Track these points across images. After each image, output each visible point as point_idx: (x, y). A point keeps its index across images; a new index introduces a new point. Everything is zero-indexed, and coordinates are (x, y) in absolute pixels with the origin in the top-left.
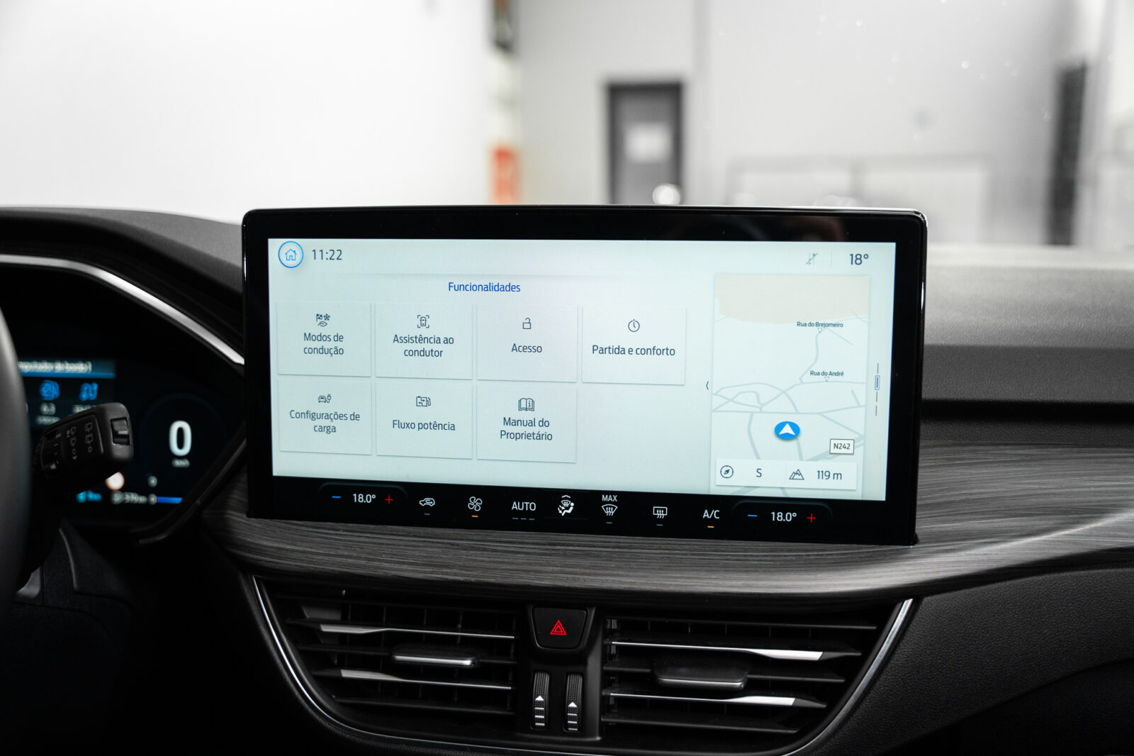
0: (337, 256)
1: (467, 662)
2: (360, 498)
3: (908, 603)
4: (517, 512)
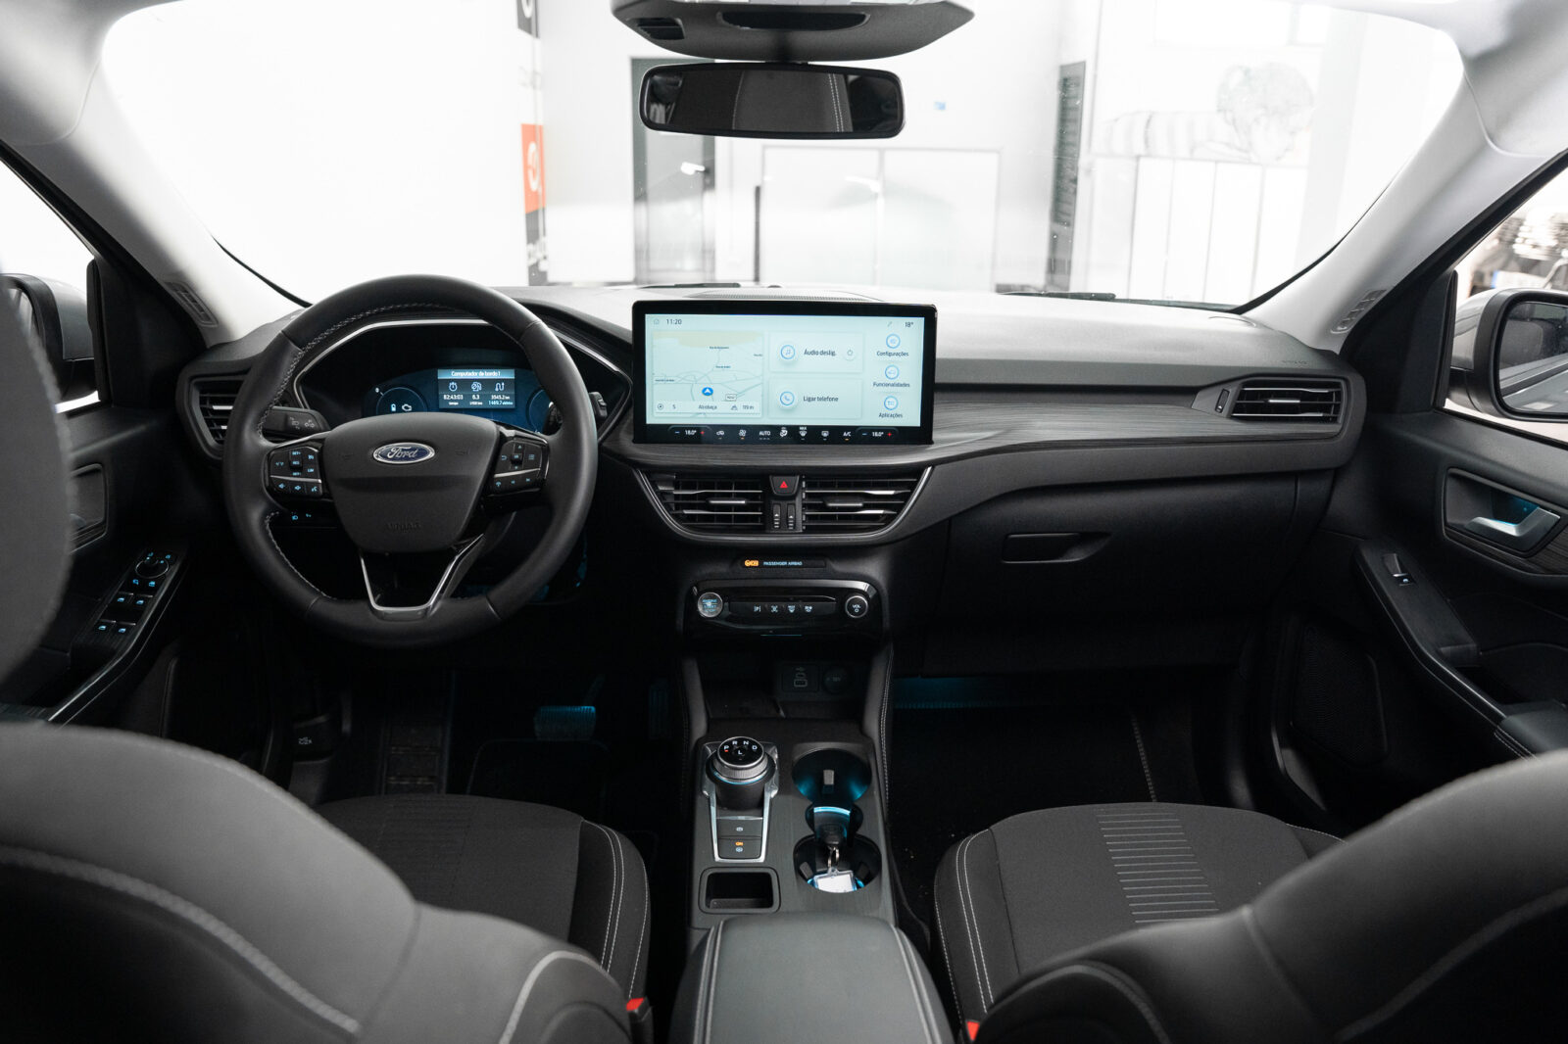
0: (679, 322)
1: (743, 502)
2: (689, 432)
3: (929, 469)
4: (762, 436)
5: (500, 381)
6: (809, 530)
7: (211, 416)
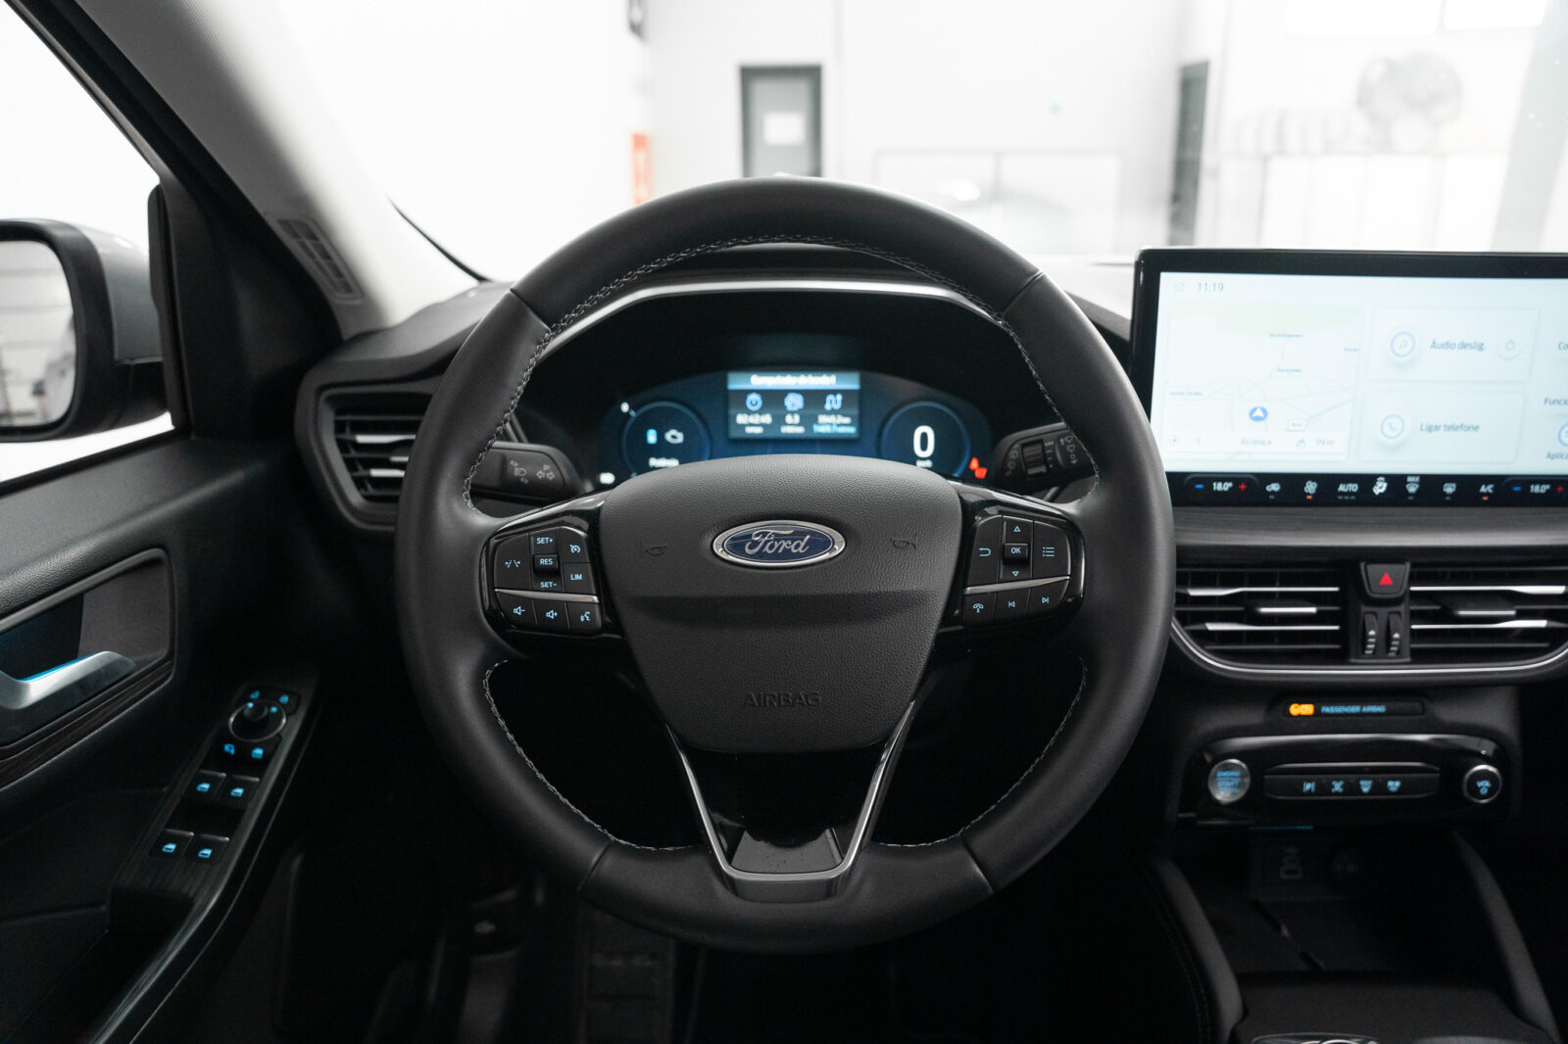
1: (1310, 609)
2: (1219, 486)
4: (1343, 493)
5: (834, 392)
6: (1419, 657)
7: (353, 454)
